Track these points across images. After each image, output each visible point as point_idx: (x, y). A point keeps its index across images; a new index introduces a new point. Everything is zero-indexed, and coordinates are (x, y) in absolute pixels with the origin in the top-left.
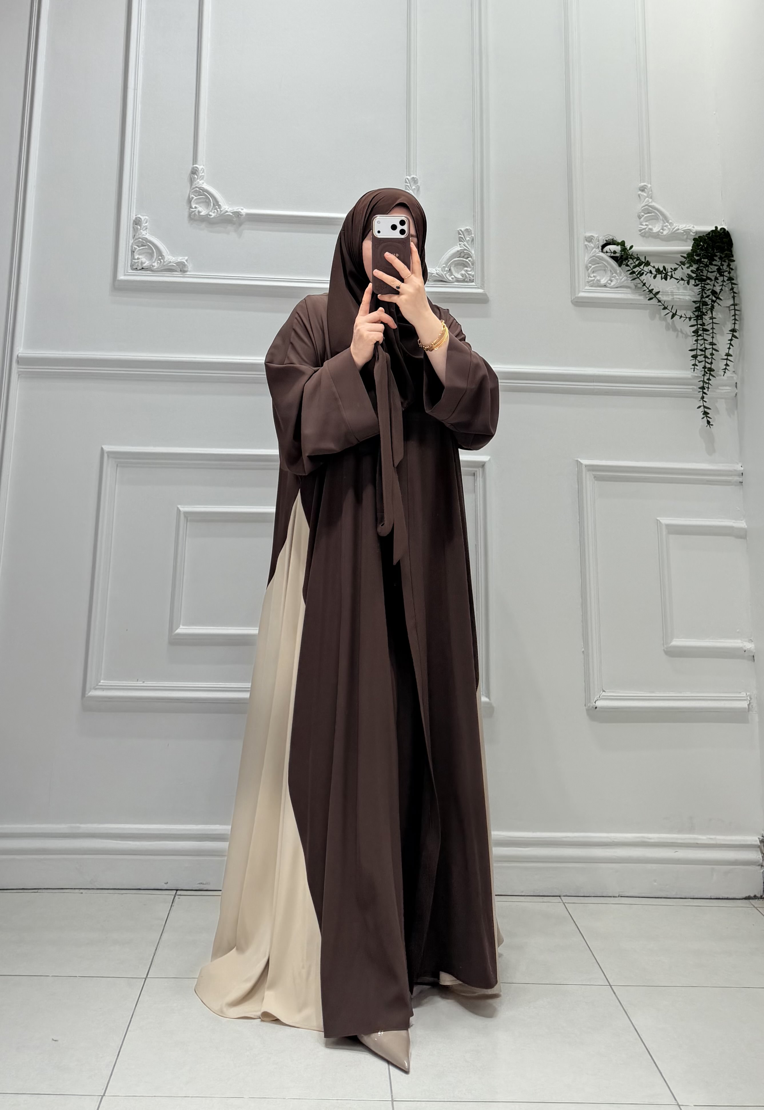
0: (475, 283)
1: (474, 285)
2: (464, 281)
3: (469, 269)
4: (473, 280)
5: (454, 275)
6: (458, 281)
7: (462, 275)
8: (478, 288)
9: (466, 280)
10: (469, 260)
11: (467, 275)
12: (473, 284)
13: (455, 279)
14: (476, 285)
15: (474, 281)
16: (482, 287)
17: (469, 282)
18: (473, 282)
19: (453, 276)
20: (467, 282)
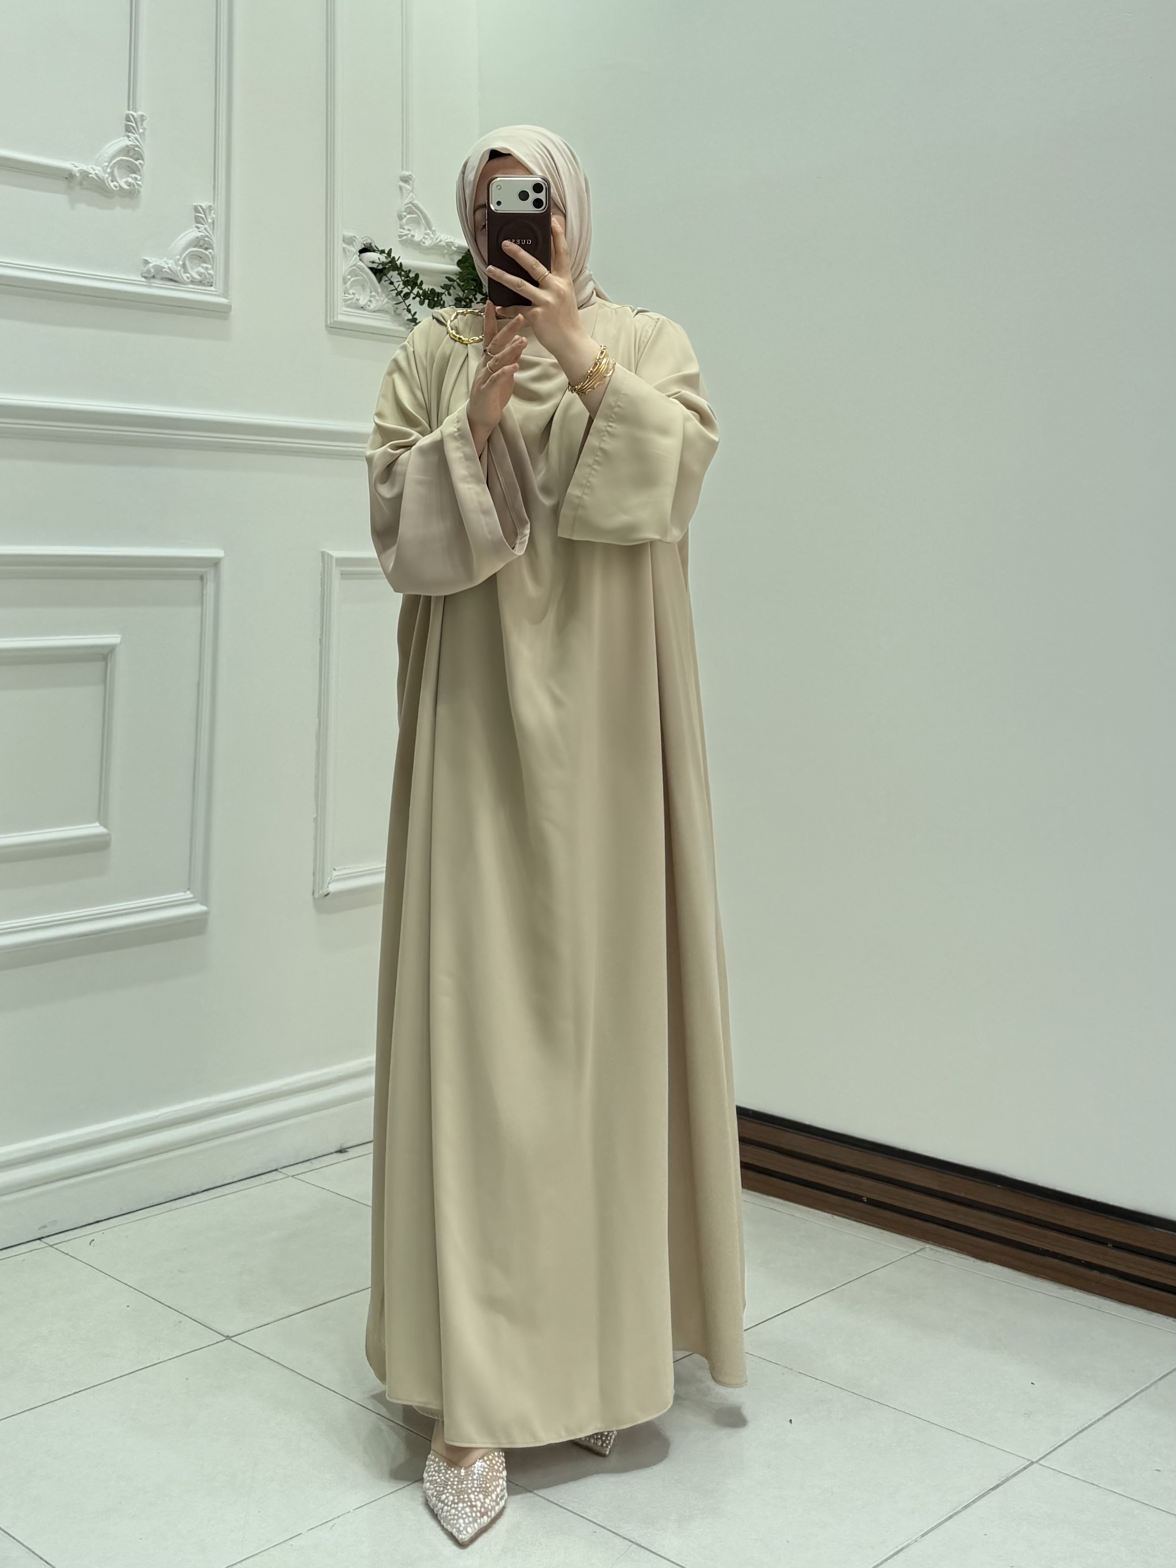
1: (214, 291)
2: (201, 283)
3: (209, 266)
4: (212, 283)
5: (189, 273)
6: (193, 282)
7: (200, 274)
8: (219, 296)
9: (204, 282)
10: (210, 253)
11: (207, 274)
12: (212, 288)
13: (190, 279)
14: (216, 291)
15: (214, 284)
16: (225, 295)
17: (208, 286)
18: (211, 286)
19: (188, 275)
20: (204, 285)
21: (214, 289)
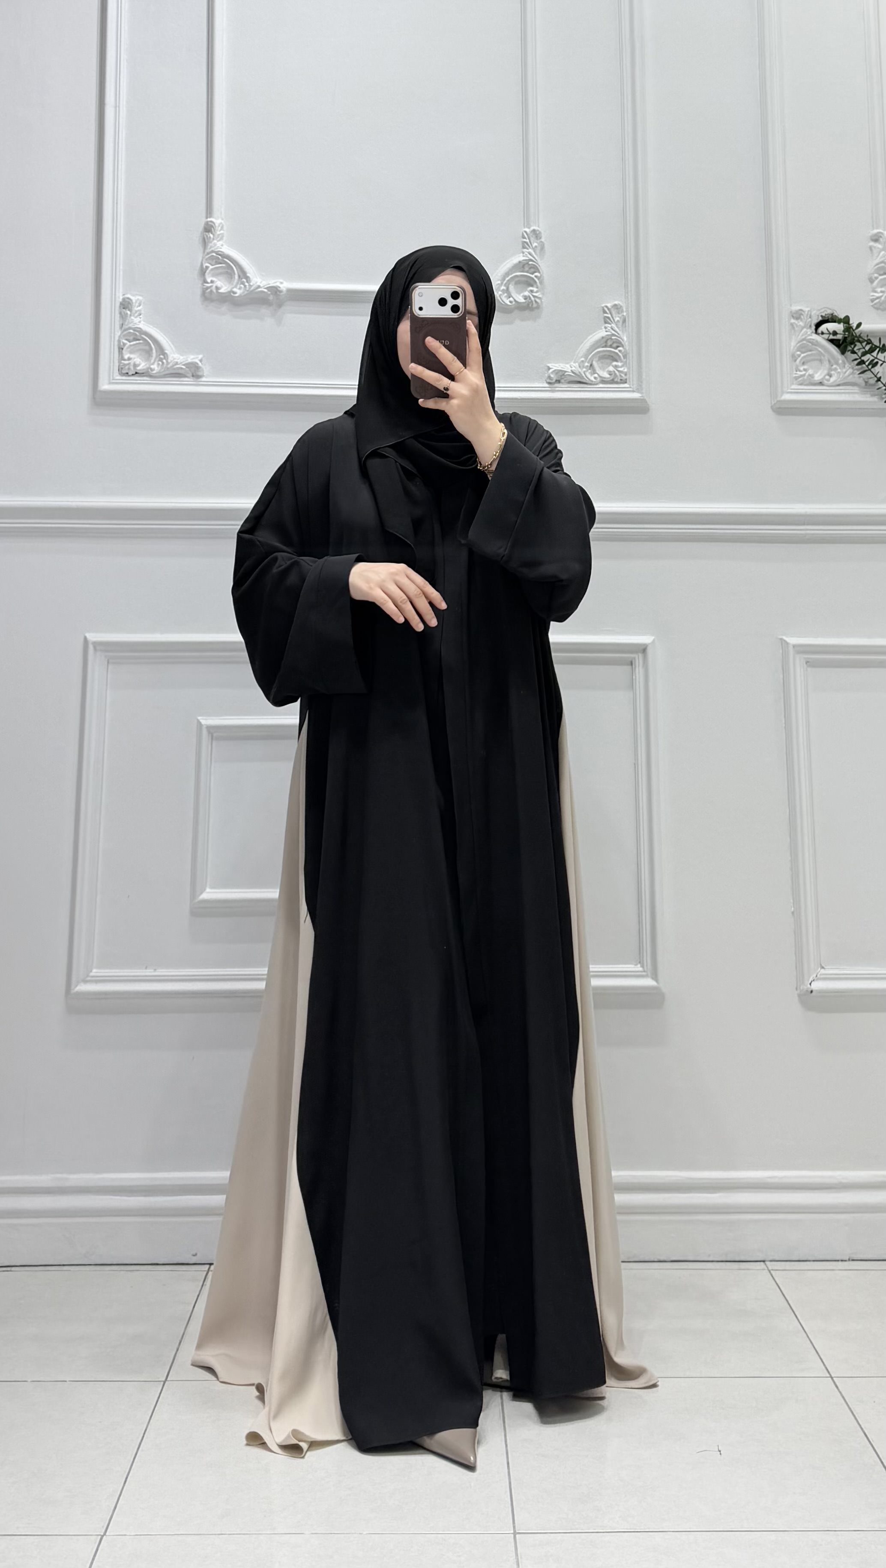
0: (630, 385)
1: (627, 388)
2: (612, 382)
3: (620, 364)
4: (626, 379)
5: (598, 373)
6: (604, 381)
7: (610, 373)
8: (633, 391)
9: (616, 380)
10: (620, 351)
11: (616, 372)
12: (625, 385)
13: (599, 379)
14: (630, 388)
15: (628, 381)
16: (638, 390)
17: (621, 383)
19: (596, 375)
20: (617, 383)
21: (628, 386)
